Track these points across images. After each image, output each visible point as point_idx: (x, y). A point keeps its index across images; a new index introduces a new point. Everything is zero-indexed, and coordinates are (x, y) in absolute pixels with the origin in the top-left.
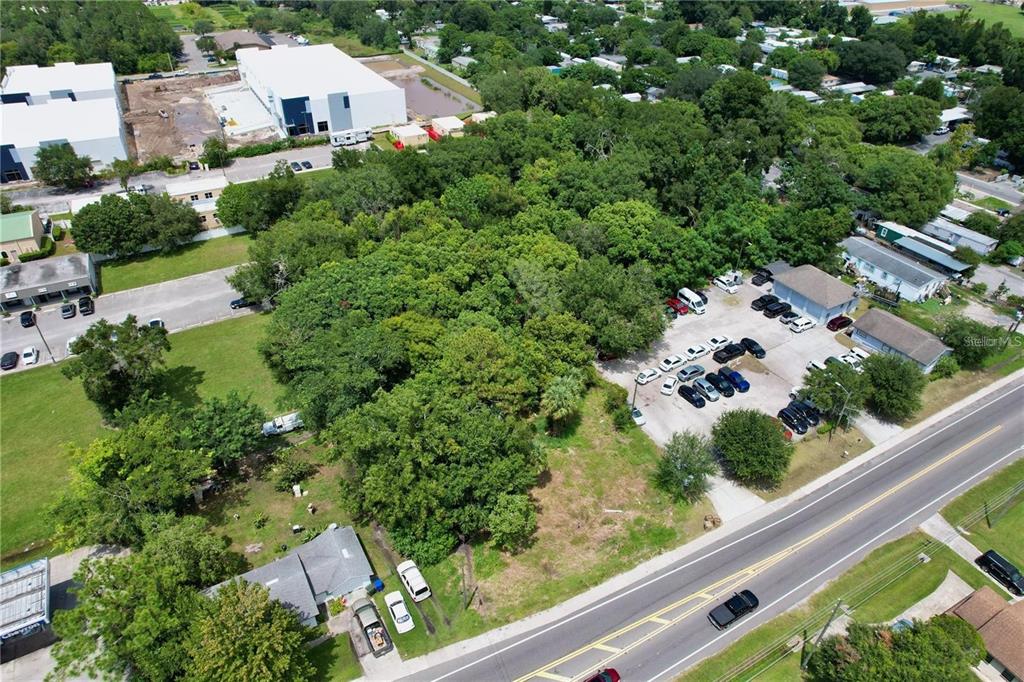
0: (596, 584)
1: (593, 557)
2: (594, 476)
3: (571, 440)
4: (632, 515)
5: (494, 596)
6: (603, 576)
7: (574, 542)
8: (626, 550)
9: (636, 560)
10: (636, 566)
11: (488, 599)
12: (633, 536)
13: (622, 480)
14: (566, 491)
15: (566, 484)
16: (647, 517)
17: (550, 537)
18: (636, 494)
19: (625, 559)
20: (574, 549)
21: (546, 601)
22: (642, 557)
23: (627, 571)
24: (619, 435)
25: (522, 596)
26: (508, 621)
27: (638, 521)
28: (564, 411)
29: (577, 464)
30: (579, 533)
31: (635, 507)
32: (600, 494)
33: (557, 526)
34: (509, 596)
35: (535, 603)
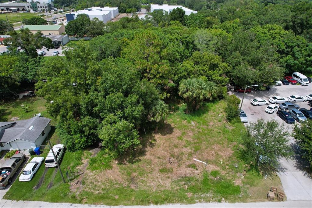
0: (157, 203)
1: (168, 184)
2: (198, 139)
3: (196, 118)
4: (212, 168)
5: (88, 182)
6: (165, 200)
7: (162, 171)
8: (195, 189)
9: (197, 198)
10: (194, 203)
11: (84, 183)
12: (205, 182)
13: (216, 147)
14: (176, 141)
15: (180, 138)
16: (223, 173)
17: (149, 162)
18: (222, 157)
19: (190, 195)
20: (159, 175)
21: (115, 200)
22: (204, 198)
23: (186, 204)
24: (227, 124)
25: (103, 189)
26: (80, 202)
27: (214, 173)
28: (190, 93)
29: (193, 131)
30: (169, 166)
31: (218, 164)
32: (197, 149)
33: (158, 158)
34: (96, 186)
35: (107, 198)
